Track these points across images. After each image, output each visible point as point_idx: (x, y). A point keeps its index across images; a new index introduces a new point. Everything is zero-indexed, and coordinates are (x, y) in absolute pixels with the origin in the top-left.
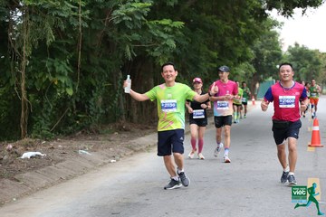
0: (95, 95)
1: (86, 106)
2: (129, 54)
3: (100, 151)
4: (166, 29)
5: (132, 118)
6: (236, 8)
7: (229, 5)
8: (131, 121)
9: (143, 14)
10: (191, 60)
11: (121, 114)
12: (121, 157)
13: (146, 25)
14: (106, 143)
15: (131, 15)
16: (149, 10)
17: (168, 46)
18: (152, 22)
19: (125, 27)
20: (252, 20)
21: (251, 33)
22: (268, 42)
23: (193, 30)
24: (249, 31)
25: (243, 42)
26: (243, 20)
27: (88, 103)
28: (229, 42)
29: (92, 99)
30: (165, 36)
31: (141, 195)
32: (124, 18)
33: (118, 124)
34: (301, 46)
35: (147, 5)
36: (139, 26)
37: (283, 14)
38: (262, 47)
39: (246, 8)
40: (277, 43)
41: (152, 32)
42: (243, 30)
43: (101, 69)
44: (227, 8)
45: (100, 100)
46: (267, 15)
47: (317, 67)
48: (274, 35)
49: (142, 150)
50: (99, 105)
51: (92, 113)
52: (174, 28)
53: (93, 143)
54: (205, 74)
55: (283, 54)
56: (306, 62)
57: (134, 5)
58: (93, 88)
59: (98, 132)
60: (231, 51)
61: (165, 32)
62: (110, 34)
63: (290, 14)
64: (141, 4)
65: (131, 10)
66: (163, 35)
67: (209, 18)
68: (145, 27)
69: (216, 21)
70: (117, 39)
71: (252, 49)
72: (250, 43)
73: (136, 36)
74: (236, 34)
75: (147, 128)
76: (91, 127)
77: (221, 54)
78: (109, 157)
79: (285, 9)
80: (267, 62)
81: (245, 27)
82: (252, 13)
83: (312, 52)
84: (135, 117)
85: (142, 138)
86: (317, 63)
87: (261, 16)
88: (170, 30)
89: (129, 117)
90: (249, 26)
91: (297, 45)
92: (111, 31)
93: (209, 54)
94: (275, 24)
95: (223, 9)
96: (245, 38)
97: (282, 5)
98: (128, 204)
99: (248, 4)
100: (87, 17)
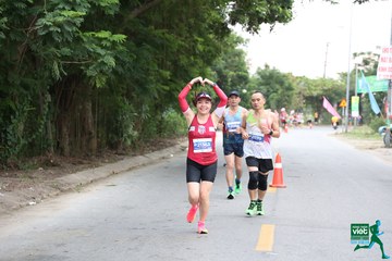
0: (14, 121)
1: (3, 136)
2: (58, 73)
3: (16, 190)
4: (104, 43)
5: (62, 150)
6: (192, 21)
7: (184, 17)
8: (62, 154)
9: (74, 24)
10: (137, 82)
11: (49, 145)
12: (43, 198)
13: (79, 37)
14: (26, 181)
15: (59, 25)
16: (82, 20)
17: (106, 64)
18: (87, 34)
19: (53, 40)
20: (211, 36)
21: (210, 51)
22: (233, 61)
23: (139, 45)
24: (207, 48)
25: (200, 62)
26: (200, 35)
27: (5, 132)
28: (184, 60)
29: (11, 127)
30: (102, 52)
31: (59, 245)
32: (51, 29)
33: (43, 158)
34: (271, 68)
35: (80, 14)
36: (70, 39)
37: (248, 29)
38: (226, 68)
39: (204, 21)
40: (243, 64)
41: (87, 46)
42: (200, 47)
43: (22, 90)
44: (181, 20)
45: (21, 127)
46: (229, 31)
47: (290, 93)
48: (239, 54)
49: (70, 190)
50: (19, 134)
51: (9, 143)
52: (114, 43)
53: (9, 180)
54: (155, 99)
55: (250, 76)
56: (278, 86)
57: (64, 13)
58: (13, 112)
59: (17, 167)
60: (186, 71)
61: (102, 47)
62: (34, 47)
63: (255, 30)
64: (72, 12)
65: (60, 19)
66: (99, 50)
67: (159, 32)
68: (78, 40)
69: (167, 36)
70: (42, 54)
71: (213, 70)
72: (208, 62)
73: (66, 51)
74: (192, 52)
75: (81, 163)
76: (9, 161)
77: (174, 74)
78: (28, 199)
79: (251, 24)
80: (231, 86)
81: (203, 44)
82: (211, 27)
83: (284, 76)
84: (67, 149)
85: (73, 175)
86: (290, 88)
87: (223, 31)
88: (108, 44)
89: (59, 149)
90: (207, 42)
91: (267, 66)
92: (35, 43)
93: (160, 74)
94: (239, 40)
95: (177, 21)
96: (202, 57)
97: (247, 19)
98: (41, 257)
99: (206, 16)
100: (4, 26)
